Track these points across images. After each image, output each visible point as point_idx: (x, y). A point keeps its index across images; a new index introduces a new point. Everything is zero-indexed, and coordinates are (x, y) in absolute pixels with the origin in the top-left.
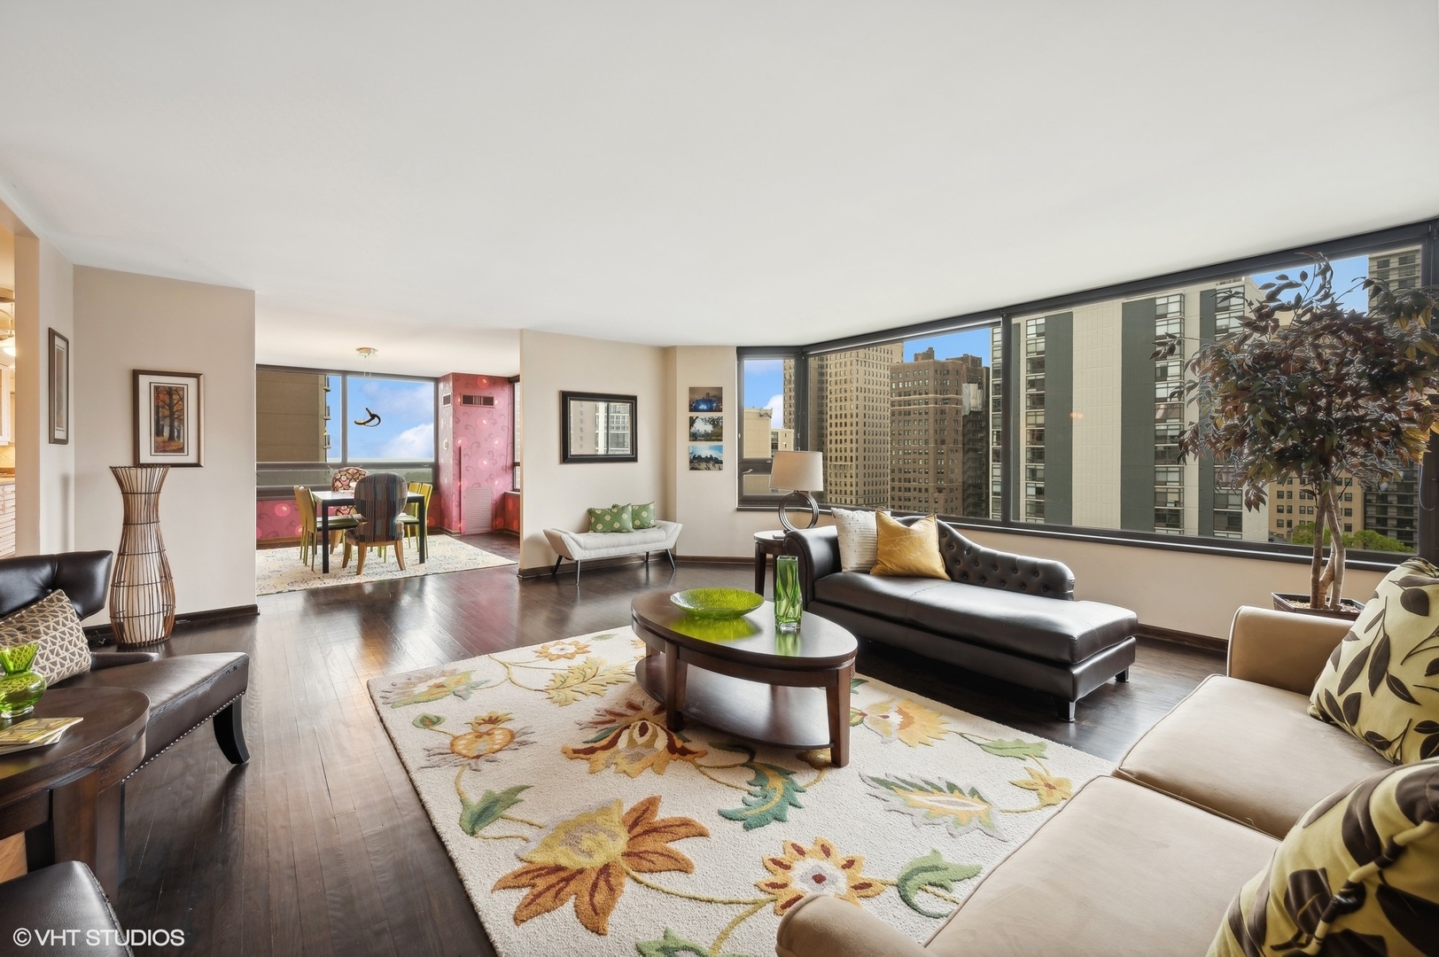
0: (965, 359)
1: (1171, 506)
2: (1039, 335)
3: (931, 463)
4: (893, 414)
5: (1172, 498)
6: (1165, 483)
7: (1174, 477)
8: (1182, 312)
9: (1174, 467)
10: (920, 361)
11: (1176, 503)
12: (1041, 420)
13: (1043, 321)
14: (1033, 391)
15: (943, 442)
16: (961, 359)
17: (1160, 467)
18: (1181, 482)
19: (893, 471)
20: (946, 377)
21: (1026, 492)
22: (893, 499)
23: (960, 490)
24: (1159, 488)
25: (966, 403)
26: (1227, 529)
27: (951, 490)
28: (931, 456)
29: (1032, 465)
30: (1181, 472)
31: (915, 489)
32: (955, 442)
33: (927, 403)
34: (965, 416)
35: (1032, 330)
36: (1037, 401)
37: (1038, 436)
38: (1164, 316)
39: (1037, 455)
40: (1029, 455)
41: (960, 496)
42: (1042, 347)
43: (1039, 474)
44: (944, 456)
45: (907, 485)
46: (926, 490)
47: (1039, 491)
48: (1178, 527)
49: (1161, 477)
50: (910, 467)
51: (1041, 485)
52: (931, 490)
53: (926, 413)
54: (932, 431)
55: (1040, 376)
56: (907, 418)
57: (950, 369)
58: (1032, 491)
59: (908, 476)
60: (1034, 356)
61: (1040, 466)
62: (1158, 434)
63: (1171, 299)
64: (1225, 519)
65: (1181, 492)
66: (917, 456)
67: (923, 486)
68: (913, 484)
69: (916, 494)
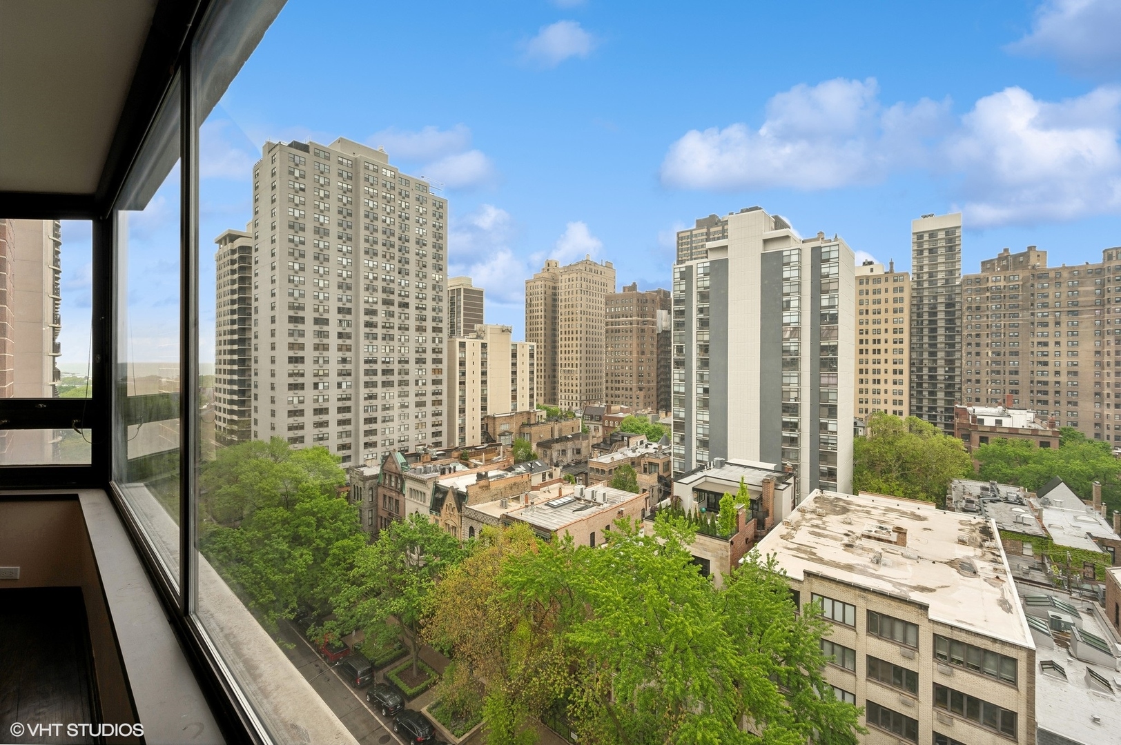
0: (658, 292)
1: (792, 401)
2: (705, 274)
3: (635, 369)
4: (607, 331)
5: (793, 395)
6: (789, 384)
7: (795, 380)
8: (799, 262)
9: (794, 373)
10: (627, 292)
11: (796, 399)
12: (706, 338)
13: (708, 264)
14: (701, 316)
15: (643, 353)
16: (656, 292)
17: (786, 373)
18: (799, 383)
19: (607, 375)
20: (645, 305)
21: (697, 390)
22: (607, 396)
23: (655, 388)
24: (785, 388)
25: (659, 324)
26: (828, 417)
27: (649, 389)
28: (635, 363)
29: (701, 371)
30: (799, 376)
31: (623, 389)
32: (652, 353)
33: (631, 324)
34: (658, 334)
35: (701, 271)
36: (704, 324)
37: (705, 349)
38: (788, 264)
39: (704, 363)
40: (699, 364)
41: (654, 392)
42: (707, 283)
43: (706, 378)
44: (644, 364)
45: (617, 385)
46: (631, 389)
47: (706, 391)
48: (797, 416)
49: (786, 380)
50: (620, 371)
51: (706, 386)
52: (634, 389)
53: (631, 331)
54: (635, 345)
55: (706, 305)
56: (617, 335)
57: (648, 298)
58: (700, 391)
59: (617, 378)
60: (702, 290)
61: (706, 372)
62: (784, 349)
63: (793, 252)
64: (826, 410)
65: (799, 391)
66: (624, 364)
67: (629, 386)
68: (621, 385)
69: (624, 392)
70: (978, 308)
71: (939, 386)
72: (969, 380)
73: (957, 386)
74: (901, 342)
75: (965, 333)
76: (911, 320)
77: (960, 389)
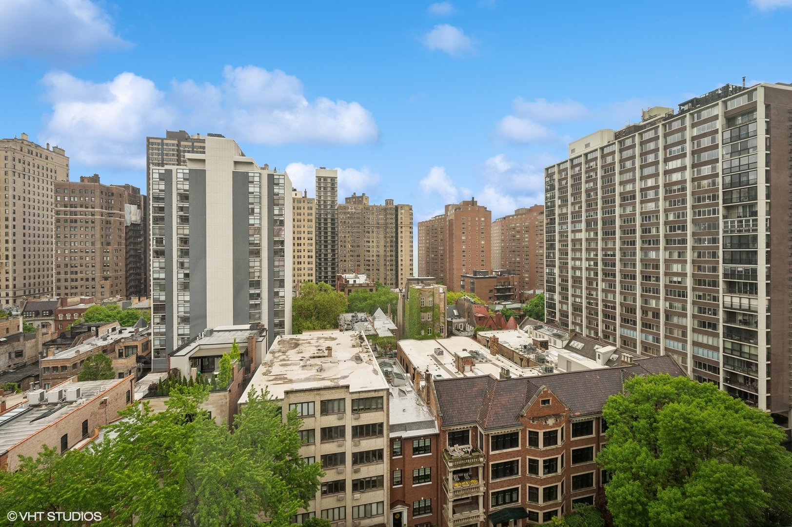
0: (127, 187)
1: (256, 279)
2: (185, 179)
3: (98, 259)
4: (58, 221)
5: (257, 274)
6: (254, 267)
7: (257, 264)
8: (260, 182)
9: (257, 259)
10: (86, 182)
11: (259, 277)
12: (187, 232)
13: (187, 171)
14: (182, 213)
15: (108, 244)
16: (124, 187)
17: (251, 259)
18: (260, 266)
19: (58, 266)
20: (111, 198)
21: (177, 276)
22: (58, 288)
23: (124, 277)
24: (251, 270)
25: (127, 217)
26: (279, 287)
27: (117, 278)
28: (98, 253)
29: (181, 260)
30: (260, 261)
31: (82, 279)
32: (119, 244)
33: (93, 215)
34: (127, 227)
35: (180, 176)
36: (184, 220)
37: (184, 241)
38: (252, 182)
39: (184, 253)
40: (179, 253)
41: (123, 281)
42: (187, 187)
43: (186, 265)
44: (109, 254)
45: (74, 276)
46: (93, 279)
47: (187, 276)
48: (260, 288)
49: (251, 264)
50: (78, 262)
51: (187, 272)
52: (97, 279)
53: (93, 222)
54: (98, 236)
55: (186, 205)
56: (73, 225)
57: (115, 192)
58: (181, 276)
59: (74, 269)
60: (182, 191)
61: (186, 260)
62: (250, 242)
63: (256, 175)
64: (278, 282)
65: (260, 271)
66: (84, 254)
67: (90, 276)
68: (79, 276)
69: (84, 283)
70: (345, 222)
71: (329, 264)
72: (342, 261)
73: (336, 264)
74: (312, 239)
75: (340, 235)
76: (316, 227)
77: (338, 265)
